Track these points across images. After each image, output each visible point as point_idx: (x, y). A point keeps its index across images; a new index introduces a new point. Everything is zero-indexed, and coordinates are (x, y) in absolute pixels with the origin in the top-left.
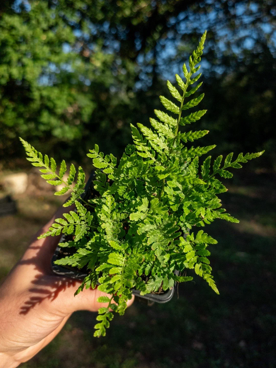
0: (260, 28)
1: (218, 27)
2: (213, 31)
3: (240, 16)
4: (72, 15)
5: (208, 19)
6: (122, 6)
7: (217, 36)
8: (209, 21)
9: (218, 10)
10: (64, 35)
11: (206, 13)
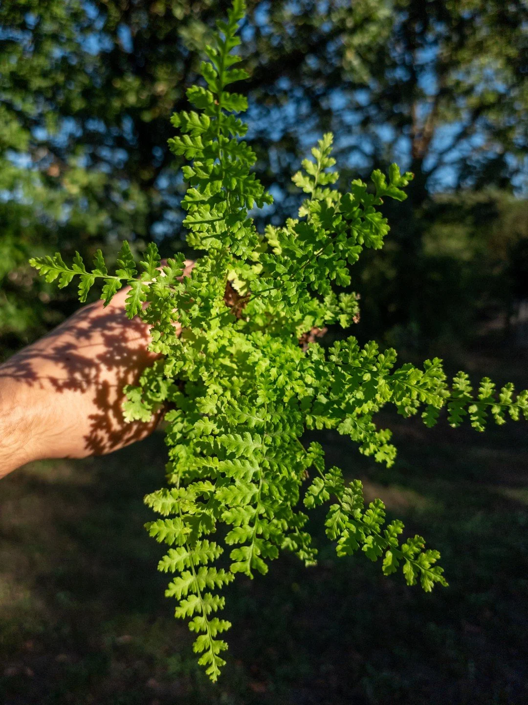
0: (374, 133)
1: (301, 130)
2: (293, 136)
3: (338, 111)
4: (24, 100)
5: (283, 115)
6: (122, 87)
7: (301, 146)
8: (285, 118)
9: (298, 102)
10: (5, 135)
11: (278, 105)
